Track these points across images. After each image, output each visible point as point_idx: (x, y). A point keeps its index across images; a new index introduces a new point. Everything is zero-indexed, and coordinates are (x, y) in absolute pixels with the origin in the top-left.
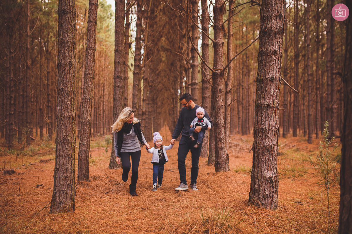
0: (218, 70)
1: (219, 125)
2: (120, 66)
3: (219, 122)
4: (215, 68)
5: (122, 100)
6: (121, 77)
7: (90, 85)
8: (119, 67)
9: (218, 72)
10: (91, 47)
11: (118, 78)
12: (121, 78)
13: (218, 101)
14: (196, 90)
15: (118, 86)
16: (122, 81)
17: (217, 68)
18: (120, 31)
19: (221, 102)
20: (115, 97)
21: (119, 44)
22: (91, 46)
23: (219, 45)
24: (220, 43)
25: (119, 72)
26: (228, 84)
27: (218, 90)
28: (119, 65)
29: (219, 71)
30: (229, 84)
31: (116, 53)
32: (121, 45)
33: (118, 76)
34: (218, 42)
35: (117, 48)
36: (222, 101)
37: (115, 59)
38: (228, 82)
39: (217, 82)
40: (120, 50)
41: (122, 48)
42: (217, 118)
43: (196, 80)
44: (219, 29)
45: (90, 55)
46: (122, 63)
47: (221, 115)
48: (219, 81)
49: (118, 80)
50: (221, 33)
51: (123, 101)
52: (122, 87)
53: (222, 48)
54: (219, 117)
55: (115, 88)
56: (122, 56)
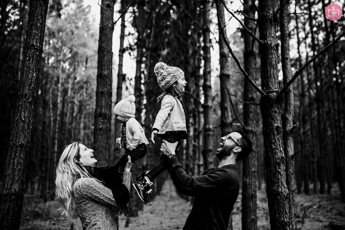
0: (271, 92)
1: (280, 195)
2: (104, 99)
3: (280, 190)
4: (266, 89)
5: (105, 150)
6: (105, 114)
7: (25, 117)
8: (102, 100)
9: (272, 96)
10: (33, 44)
11: (100, 117)
12: (105, 116)
13: (276, 149)
14: (211, 137)
15: (101, 128)
16: (106, 120)
17: (270, 88)
18: (105, 47)
19: (281, 151)
20: (95, 145)
21: (104, 65)
22: (31, 43)
23: (272, 49)
24: (272, 45)
25: (102, 107)
26: (288, 119)
27: (273, 129)
28: (102, 97)
29: (275, 94)
30: (290, 119)
31: (99, 80)
32: (106, 67)
33: (100, 113)
34: (269, 42)
35: (100, 72)
36: (281, 149)
37: (97, 88)
38: (287, 116)
39: (271, 114)
40: (105, 75)
41: (108, 72)
42: (275, 182)
43: (209, 125)
44: (269, 21)
45: (29, 60)
46: (107, 94)
47: (282, 175)
48: (275, 112)
49: (101, 120)
50: (272, 29)
51: (108, 152)
52: (106, 130)
53: (276, 54)
54: (278, 179)
55: (96, 132)
56: (107, 84)
